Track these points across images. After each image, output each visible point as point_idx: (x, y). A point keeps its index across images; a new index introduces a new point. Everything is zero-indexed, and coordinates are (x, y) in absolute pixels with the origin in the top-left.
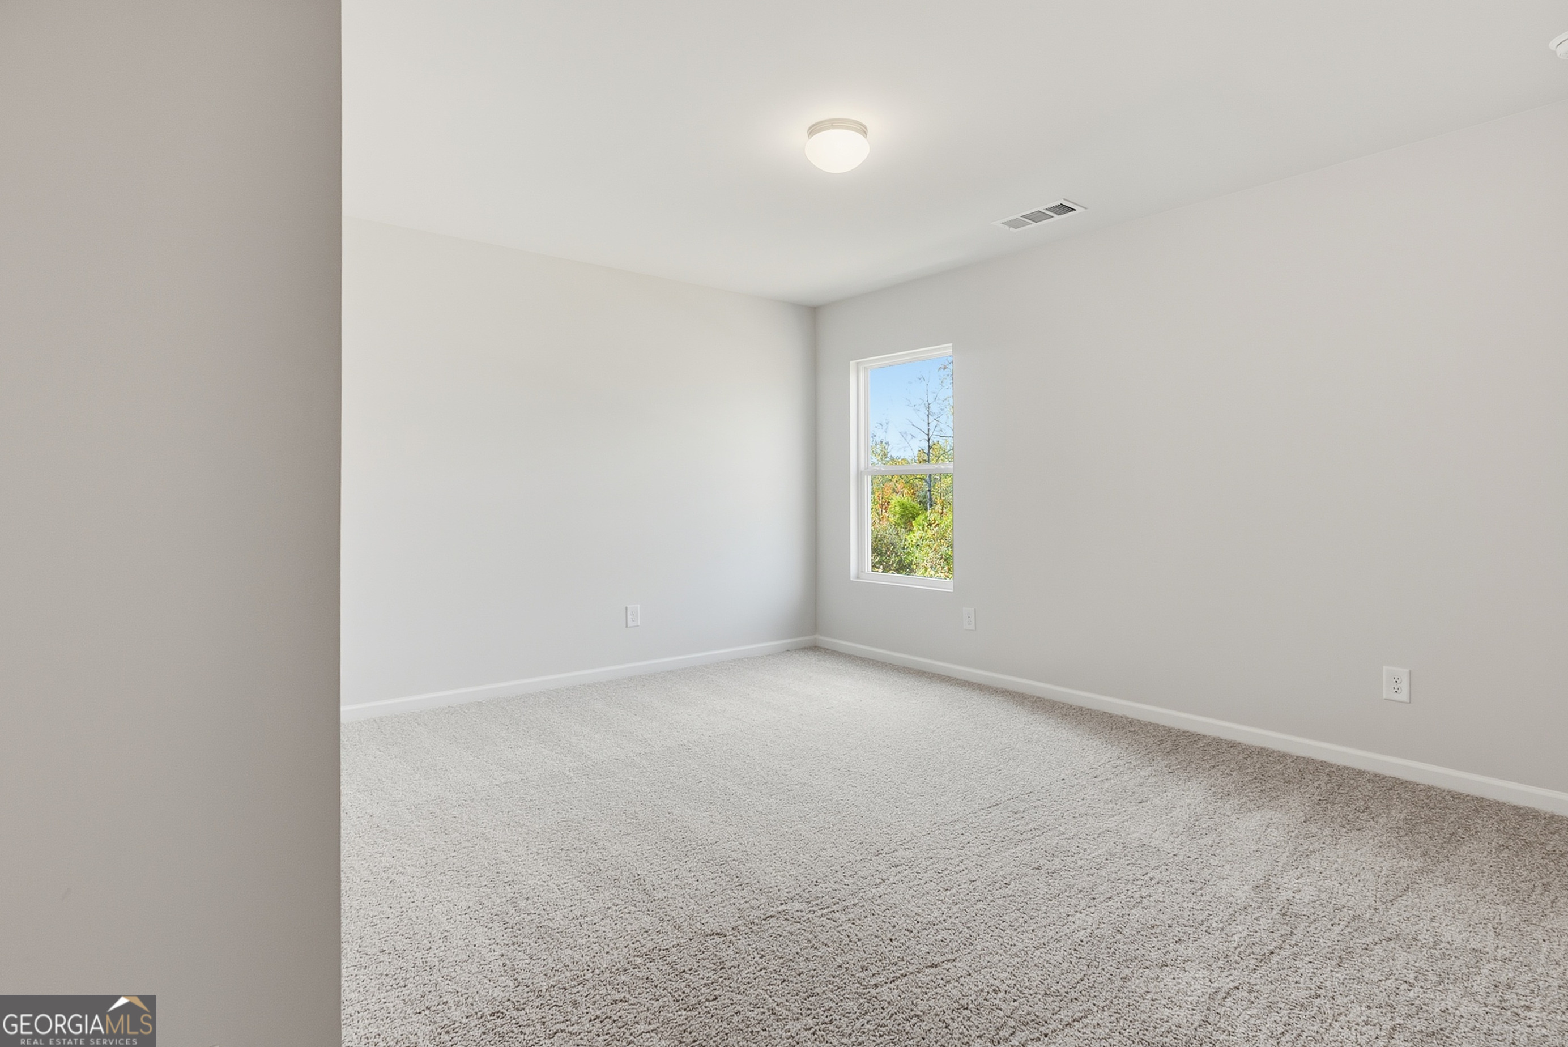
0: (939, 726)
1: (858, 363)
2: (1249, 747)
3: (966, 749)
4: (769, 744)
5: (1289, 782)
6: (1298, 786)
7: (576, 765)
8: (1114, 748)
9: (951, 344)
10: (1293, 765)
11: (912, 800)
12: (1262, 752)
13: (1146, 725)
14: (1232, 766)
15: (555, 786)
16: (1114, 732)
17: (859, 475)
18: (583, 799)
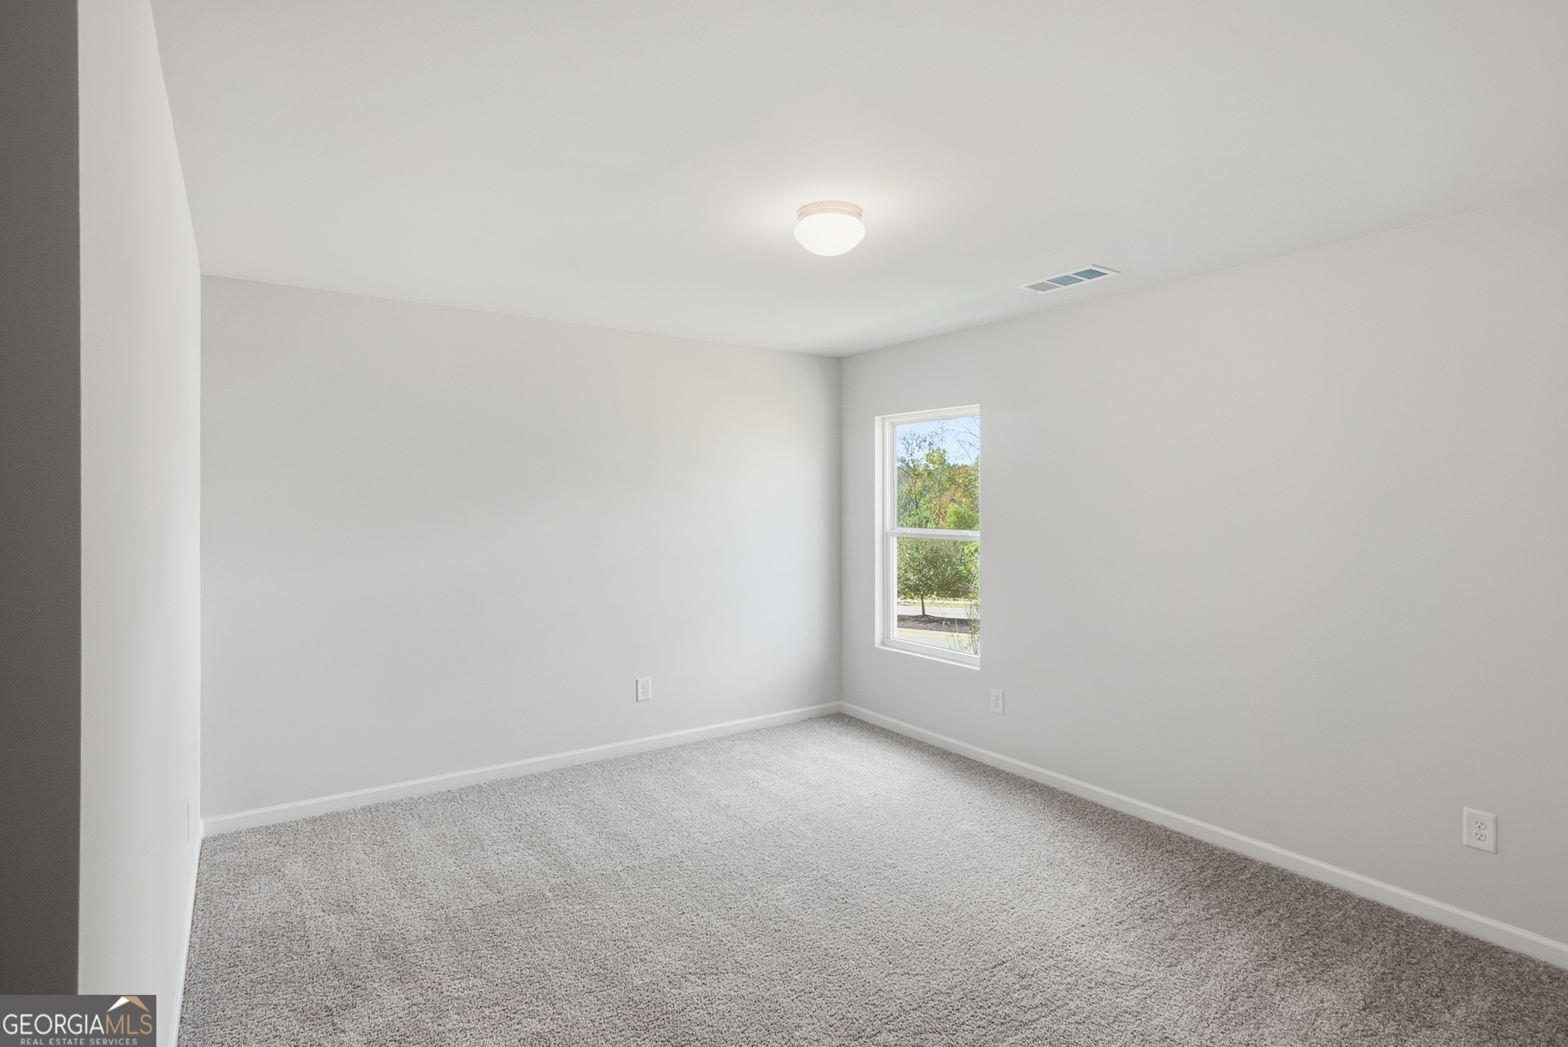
0: (954, 837)
1: (883, 418)
2: (1303, 880)
3: (980, 874)
4: (766, 858)
5: (1347, 941)
6: (1359, 948)
7: (558, 882)
8: (1147, 877)
9: (979, 405)
10: (1353, 912)
11: (907, 952)
12: (1319, 891)
13: (1186, 842)
14: (1281, 912)
15: (529, 913)
16: (1149, 851)
17: (885, 536)
18: (554, 934)
